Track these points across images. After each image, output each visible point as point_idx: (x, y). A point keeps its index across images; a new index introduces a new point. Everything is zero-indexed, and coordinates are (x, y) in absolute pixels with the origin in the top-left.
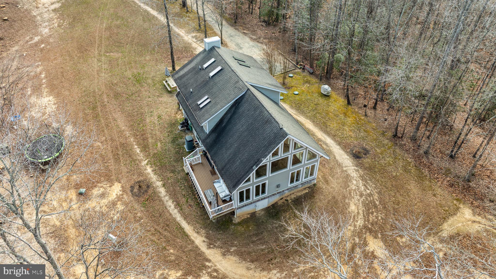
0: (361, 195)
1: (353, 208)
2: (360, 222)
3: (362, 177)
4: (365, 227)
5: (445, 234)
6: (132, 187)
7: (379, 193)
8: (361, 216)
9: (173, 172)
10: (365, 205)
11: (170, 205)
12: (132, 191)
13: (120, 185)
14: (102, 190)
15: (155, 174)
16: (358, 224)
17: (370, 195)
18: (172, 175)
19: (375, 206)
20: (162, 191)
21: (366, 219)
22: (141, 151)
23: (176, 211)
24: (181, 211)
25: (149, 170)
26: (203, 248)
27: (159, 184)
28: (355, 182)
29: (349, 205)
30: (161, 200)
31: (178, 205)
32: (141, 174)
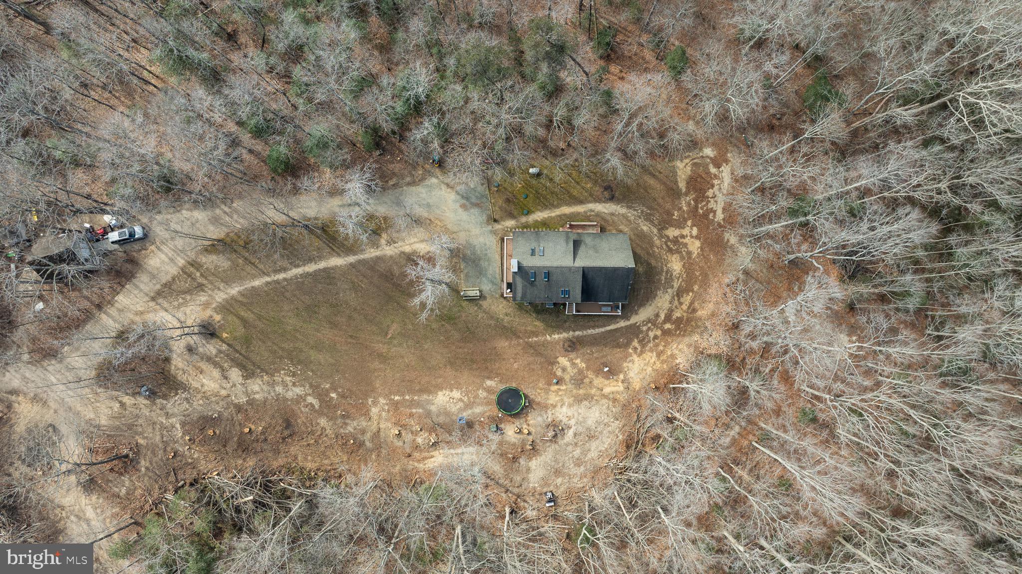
0: (640, 218)
1: (645, 228)
2: (655, 231)
3: (629, 207)
4: (659, 230)
5: (684, 190)
6: (566, 350)
7: (644, 205)
8: (652, 228)
9: (565, 321)
10: (646, 220)
11: (591, 332)
12: (569, 351)
13: (560, 358)
14: (559, 369)
15: (561, 333)
16: (655, 233)
17: (642, 212)
18: (567, 323)
19: (651, 214)
20: (577, 333)
21: (655, 226)
22: (537, 337)
23: (597, 330)
24: (598, 327)
25: (556, 336)
26: (628, 323)
27: (571, 333)
28: (629, 215)
29: (642, 230)
30: (585, 336)
31: (593, 327)
32: (557, 342)
